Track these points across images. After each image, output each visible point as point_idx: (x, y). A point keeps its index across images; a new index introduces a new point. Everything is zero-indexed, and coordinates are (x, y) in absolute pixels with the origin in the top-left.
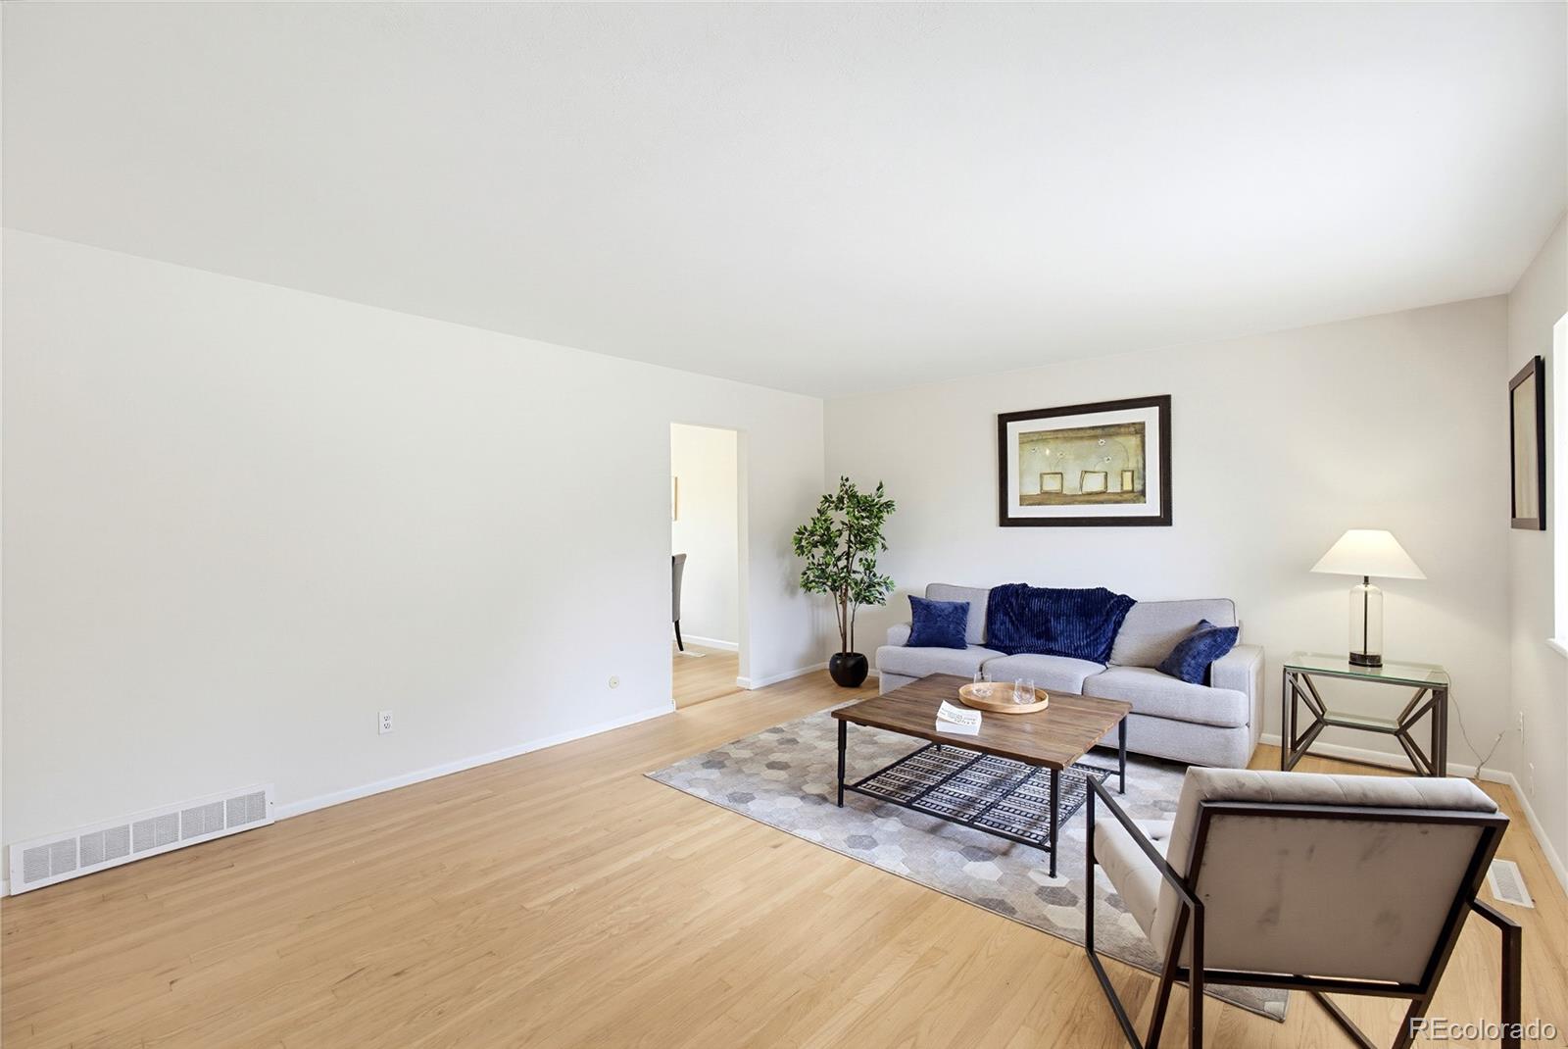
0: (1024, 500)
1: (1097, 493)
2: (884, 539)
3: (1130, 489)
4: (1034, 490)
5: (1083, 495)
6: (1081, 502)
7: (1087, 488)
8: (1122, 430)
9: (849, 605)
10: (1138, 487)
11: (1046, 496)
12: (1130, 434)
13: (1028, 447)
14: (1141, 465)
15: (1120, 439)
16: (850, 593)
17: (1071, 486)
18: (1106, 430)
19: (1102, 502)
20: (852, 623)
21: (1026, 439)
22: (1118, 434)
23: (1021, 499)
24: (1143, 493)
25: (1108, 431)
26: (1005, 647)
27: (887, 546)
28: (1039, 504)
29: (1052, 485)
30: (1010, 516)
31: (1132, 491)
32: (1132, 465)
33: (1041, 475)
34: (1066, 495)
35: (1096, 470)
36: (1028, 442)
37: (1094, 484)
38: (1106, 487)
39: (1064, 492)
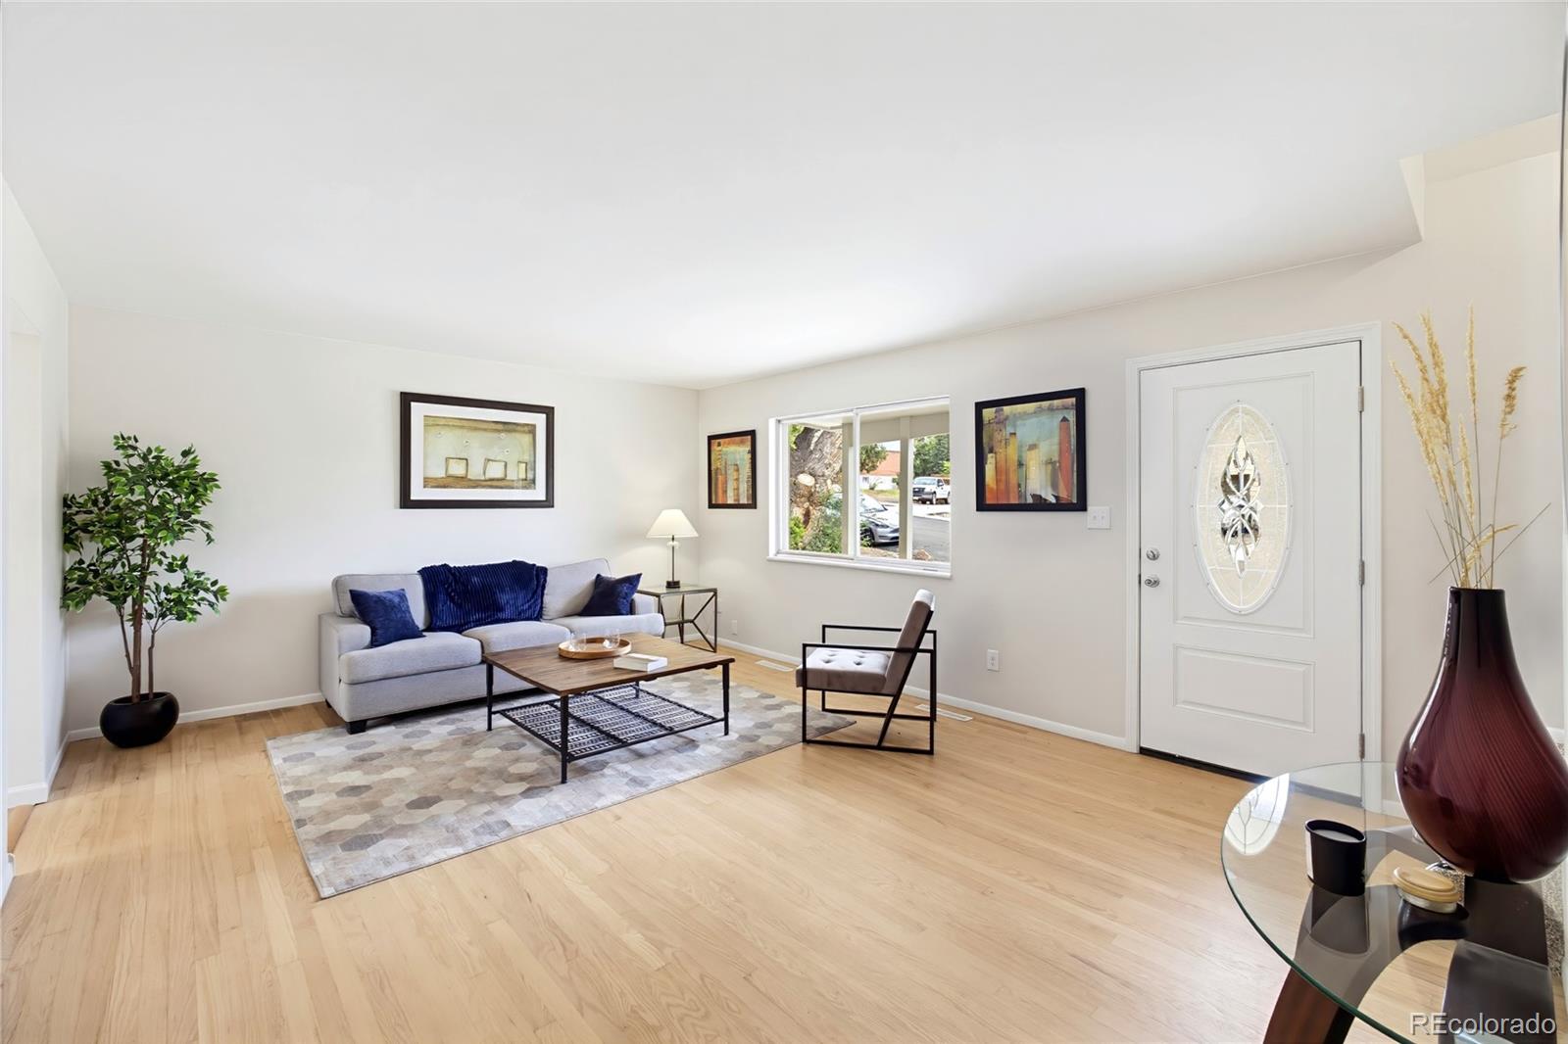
0: (428, 482)
1: (498, 480)
2: (207, 527)
3: (524, 477)
4: (439, 473)
5: (486, 481)
6: (484, 487)
7: (489, 475)
8: (519, 428)
9: (146, 626)
10: (530, 476)
11: (450, 479)
12: (524, 432)
13: (433, 430)
14: (532, 459)
15: (518, 435)
16: (150, 606)
17: (475, 473)
18: (506, 426)
19: (501, 488)
20: (150, 650)
21: (430, 422)
22: (515, 431)
23: (425, 482)
24: (534, 481)
25: (508, 427)
26: (455, 626)
27: (213, 537)
28: (445, 487)
29: (458, 469)
30: (412, 498)
31: (526, 480)
32: (526, 458)
33: (447, 459)
34: (470, 480)
35: (497, 459)
36: (433, 425)
37: (495, 471)
38: (506, 476)
39: (469, 477)
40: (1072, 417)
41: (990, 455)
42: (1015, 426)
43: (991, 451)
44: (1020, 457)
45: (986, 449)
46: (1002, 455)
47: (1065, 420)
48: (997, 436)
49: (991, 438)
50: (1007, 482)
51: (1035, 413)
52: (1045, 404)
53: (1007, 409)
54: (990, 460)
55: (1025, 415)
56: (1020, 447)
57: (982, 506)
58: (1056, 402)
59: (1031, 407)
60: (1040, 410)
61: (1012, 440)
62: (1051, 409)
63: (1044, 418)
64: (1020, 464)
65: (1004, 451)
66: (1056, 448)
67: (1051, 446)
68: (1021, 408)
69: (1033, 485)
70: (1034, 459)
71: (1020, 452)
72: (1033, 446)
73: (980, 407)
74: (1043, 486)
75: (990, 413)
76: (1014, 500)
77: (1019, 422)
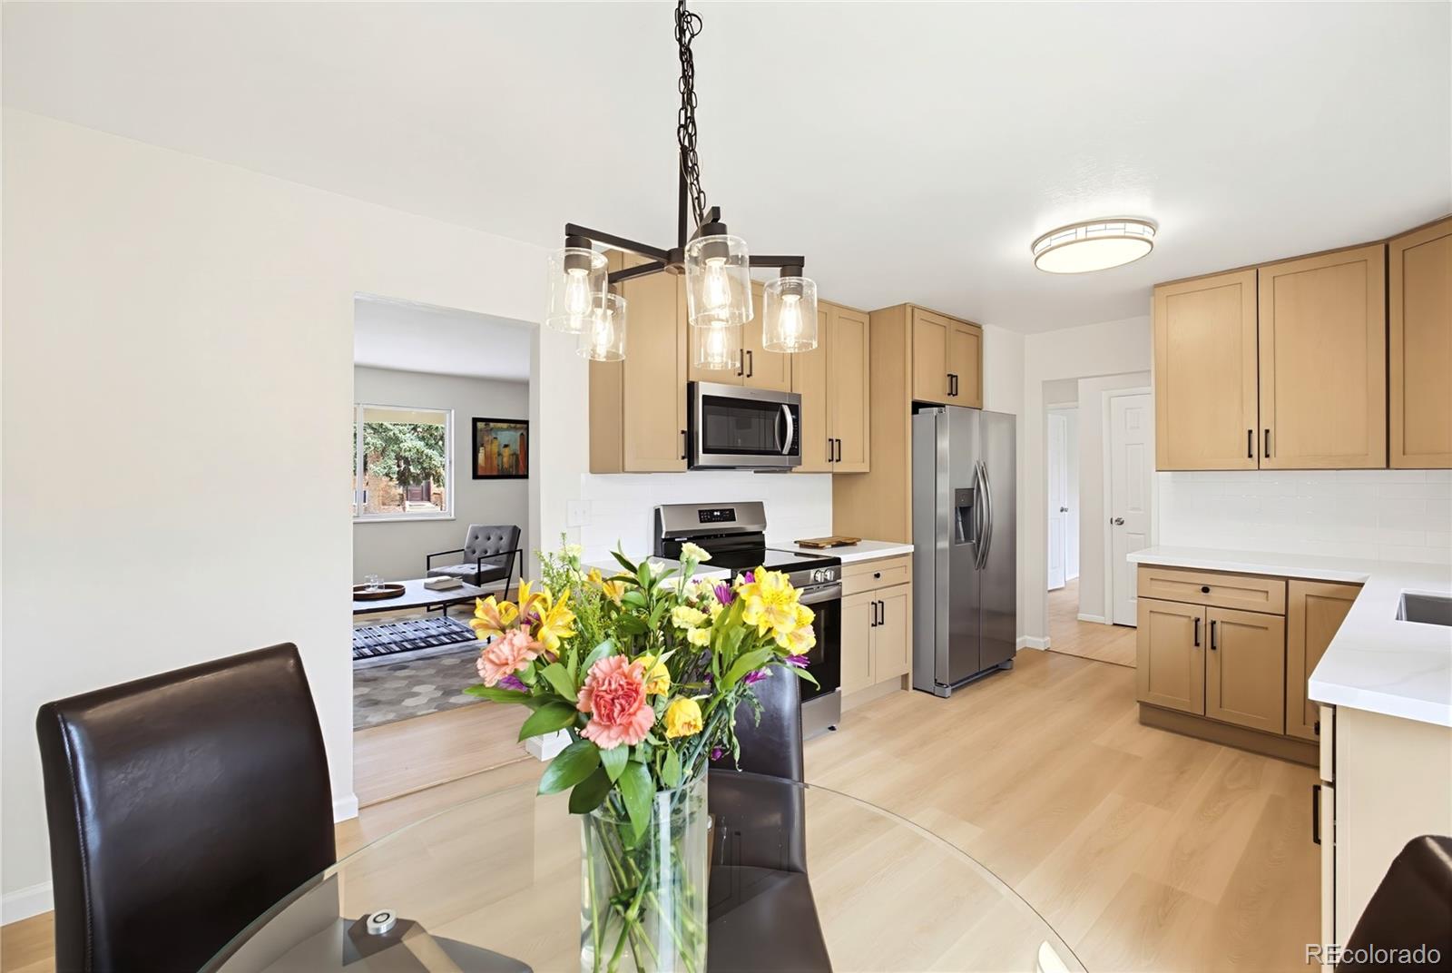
40: (522, 432)
41: (481, 448)
42: (496, 434)
43: (482, 445)
44: (499, 451)
45: (479, 444)
46: (488, 449)
47: (522, 434)
48: (486, 439)
49: (482, 438)
50: (491, 464)
52: (513, 425)
53: (492, 424)
54: (481, 451)
55: (502, 429)
56: (499, 445)
57: (476, 476)
58: (518, 426)
59: (505, 425)
60: (508, 429)
61: (495, 442)
62: (515, 428)
63: (512, 433)
64: (499, 454)
65: (489, 446)
66: (518, 448)
67: (516, 447)
68: (499, 425)
69: (506, 466)
70: (506, 452)
71: (499, 448)
72: (506, 446)
73: (475, 421)
74: (511, 467)
75: (480, 425)
76: (495, 473)
77: (499, 433)
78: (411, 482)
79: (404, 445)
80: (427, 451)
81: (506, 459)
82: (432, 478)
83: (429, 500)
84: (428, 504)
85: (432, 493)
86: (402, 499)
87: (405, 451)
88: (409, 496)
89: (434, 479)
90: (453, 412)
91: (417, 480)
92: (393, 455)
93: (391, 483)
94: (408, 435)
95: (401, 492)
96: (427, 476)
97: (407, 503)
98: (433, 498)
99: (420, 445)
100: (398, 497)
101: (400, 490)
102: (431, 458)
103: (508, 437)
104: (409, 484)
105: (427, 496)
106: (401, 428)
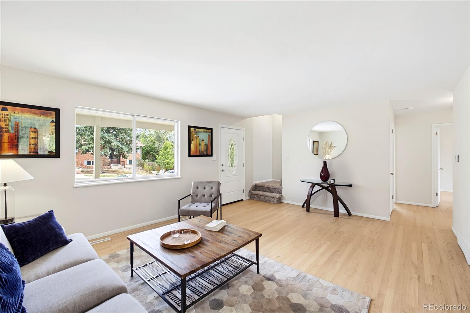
40: (210, 134)
41: (192, 141)
42: (199, 135)
43: (193, 140)
44: (200, 143)
45: (191, 139)
46: (196, 142)
47: (209, 135)
48: (194, 136)
49: (192, 136)
50: (197, 149)
51: (203, 132)
52: (205, 130)
53: (197, 129)
54: (192, 143)
55: (201, 132)
57: (190, 156)
58: (207, 130)
59: (202, 130)
60: (204, 132)
61: (198, 138)
62: (206, 132)
63: (205, 134)
64: (200, 145)
65: (196, 140)
66: (207, 141)
67: (206, 141)
68: (200, 130)
69: (203, 150)
70: (203, 144)
71: (200, 141)
72: (203, 140)
73: (190, 127)
74: (205, 151)
75: (192, 129)
76: (198, 154)
77: (200, 134)
78: (114, 158)
79: (113, 144)
80: (121, 146)
81: (203, 148)
82: (122, 156)
83: (120, 164)
84: (119, 166)
85: (121, 161)
86: (110, 163)
87: (113, 146)
88: (112, 162)
89: (123, 156)
90: (180, 122)
91: (116, 156)
92: (108, 147)
93: (106, 158)
94: (114, 140)
95: (109, 161)
96: (120, 155)
97: (112, 165)
98: (121, 163)
99: (119, 144)
100: (108, 163)
101: (109, 160)
102: (122, 149)
103: (204, 136)
104: (113, 158)
105: (119, 162)
106: (111, 138)
